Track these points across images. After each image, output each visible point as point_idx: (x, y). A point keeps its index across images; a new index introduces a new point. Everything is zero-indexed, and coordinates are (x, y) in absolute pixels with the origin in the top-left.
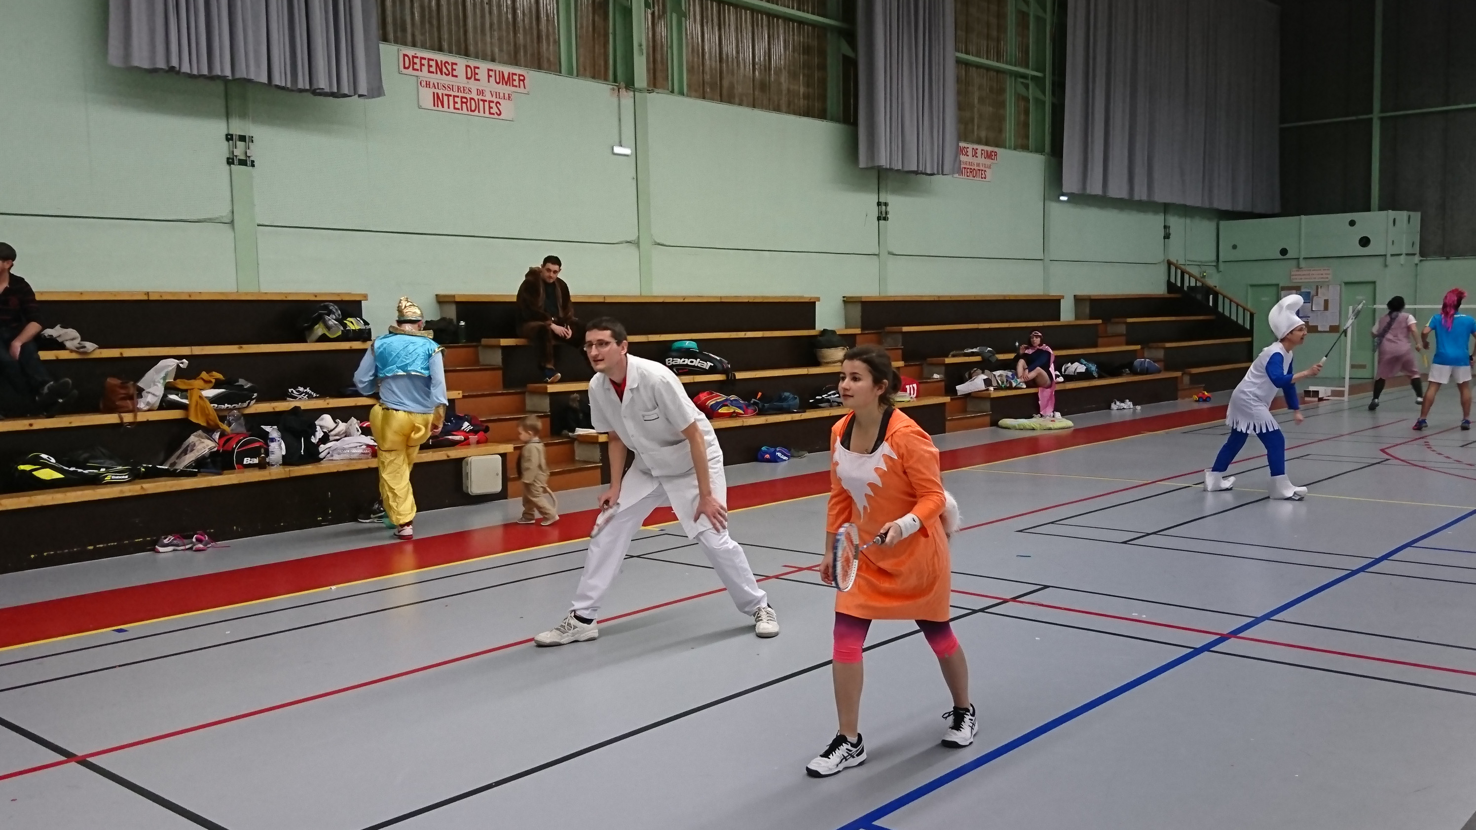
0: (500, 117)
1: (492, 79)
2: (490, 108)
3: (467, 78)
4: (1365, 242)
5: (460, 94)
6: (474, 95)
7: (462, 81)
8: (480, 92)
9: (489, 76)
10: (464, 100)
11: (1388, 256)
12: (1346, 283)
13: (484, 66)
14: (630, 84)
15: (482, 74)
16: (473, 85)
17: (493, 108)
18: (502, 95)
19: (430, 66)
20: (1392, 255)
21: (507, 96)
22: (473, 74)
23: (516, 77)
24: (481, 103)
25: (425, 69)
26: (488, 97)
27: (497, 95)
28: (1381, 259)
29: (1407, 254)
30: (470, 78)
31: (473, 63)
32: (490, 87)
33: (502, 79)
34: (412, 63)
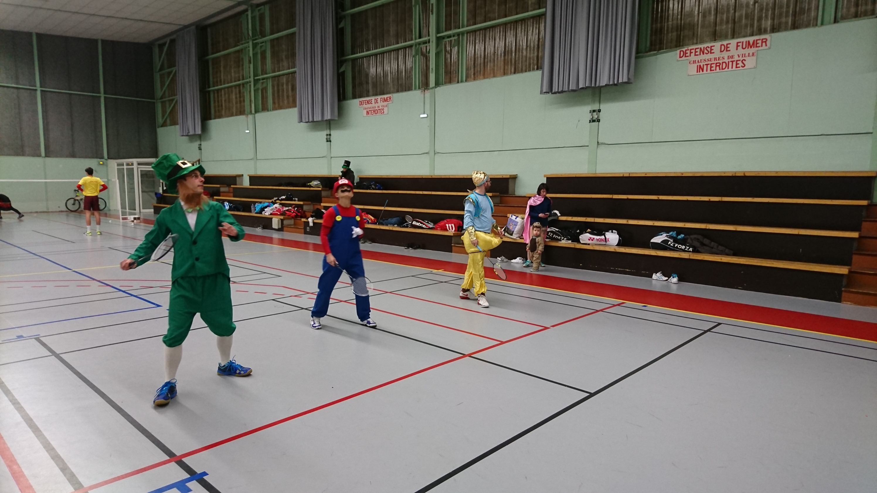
0: (384, 114)
1: (382, 101)
2: (381, 111)
5: (373, 109)
6: (377, 109)
7: (373, 105)
8: (379, 107)
9: (381, 100)
10: (374, 111)
13: (379, 97)
15: (379, 100)
16: (376, 105)
18: (384, 106)
19: (366, 102)
21: (386, 106)
22: (376, 102)
23: (390, 98)
24: (379, 110)
25: (364, 104)
26: (381, 107)
27: (383, 106)
31: (376, 97)
32: (380, 104)
33: (385, 100)
34: (361, 103)
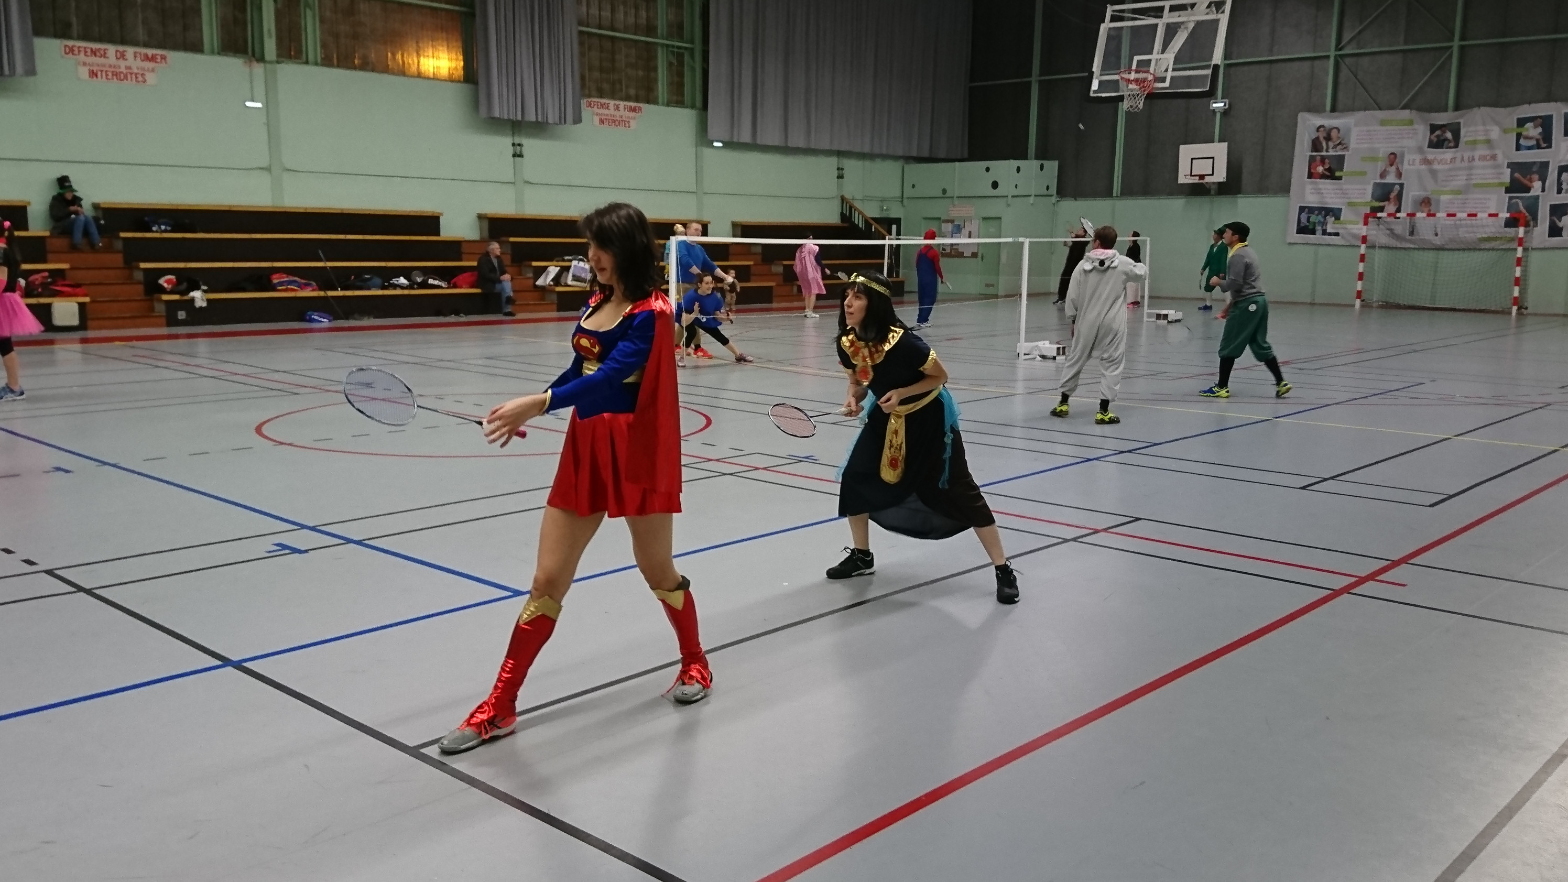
0: (145, 84)
1: (138, 59)
2: (137, 77)
3: (117, 58)
4: (995, 185)
5: (111, 70)
6: (123, 69)
7: (112, 60)
8: (129, 68)
9: (135, 57)
10: (115, 73)
11: (1010, 197)
12: (984, 219)
13: (130, 51)
14: (261, 59)
15: (129, 55)
16: (123, 64)
17: (140, 78)
19: (84, 51)
20: (1013, 196)
21: (152, 68)
22: (122, 56)
23: (159, 57)
24: (129, 75)
25: (79, 52)
26: (135, 70)
27: (143, 69)
28: (1005, 199)
29: (1035, 196)
30: (119, 59)
31: (120, 48)
32: (138, 64)
33: (147, 58)
34: (71, 50)
